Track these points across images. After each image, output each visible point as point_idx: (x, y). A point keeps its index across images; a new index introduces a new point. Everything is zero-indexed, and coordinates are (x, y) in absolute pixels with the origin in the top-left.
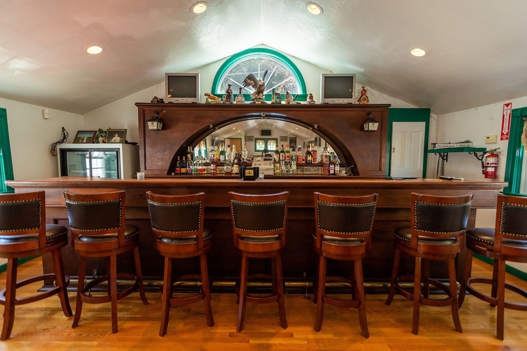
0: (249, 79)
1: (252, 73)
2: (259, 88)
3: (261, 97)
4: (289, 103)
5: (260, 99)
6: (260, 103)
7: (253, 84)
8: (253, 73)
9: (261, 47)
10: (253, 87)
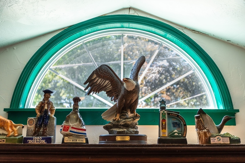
0: (99, 76)
1: (106, 63)
2: (123, 97)
3: (129, 121)
4: (208, 141)
5: (126, 126)
6: (127, 138)
7: (110, 87)
8: (110, 63)
9: (126, 13)
10: (109, 94)
